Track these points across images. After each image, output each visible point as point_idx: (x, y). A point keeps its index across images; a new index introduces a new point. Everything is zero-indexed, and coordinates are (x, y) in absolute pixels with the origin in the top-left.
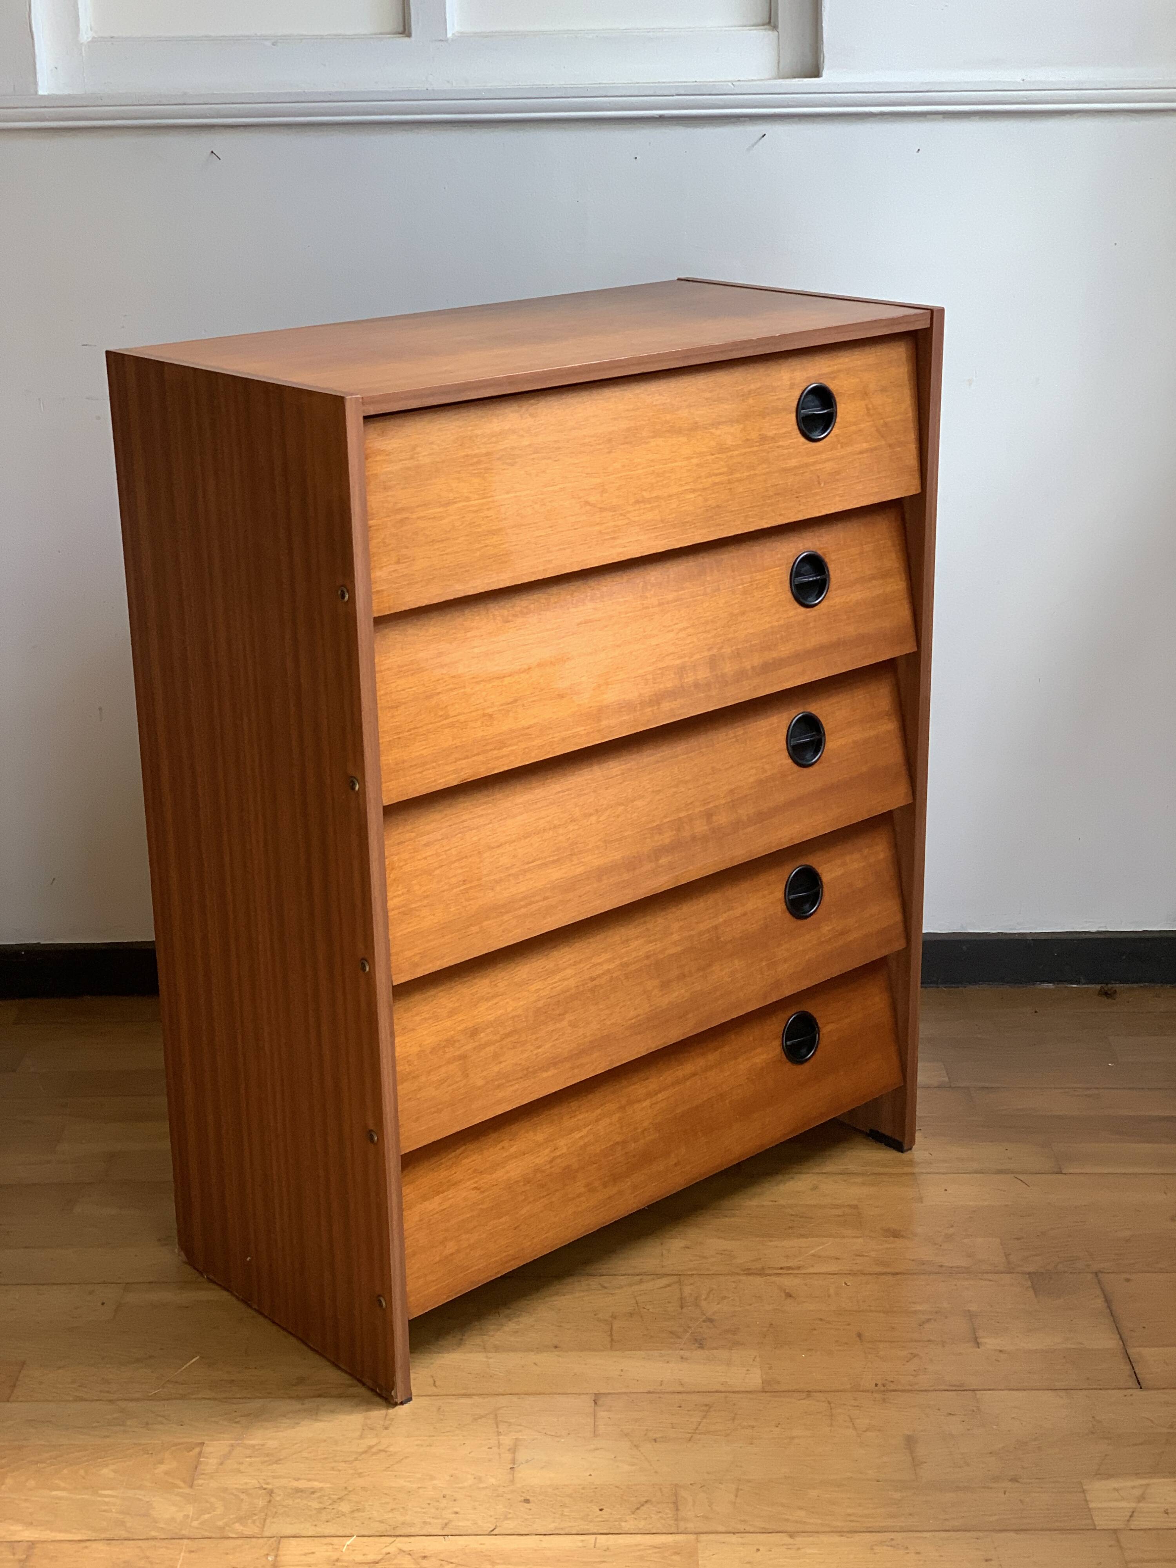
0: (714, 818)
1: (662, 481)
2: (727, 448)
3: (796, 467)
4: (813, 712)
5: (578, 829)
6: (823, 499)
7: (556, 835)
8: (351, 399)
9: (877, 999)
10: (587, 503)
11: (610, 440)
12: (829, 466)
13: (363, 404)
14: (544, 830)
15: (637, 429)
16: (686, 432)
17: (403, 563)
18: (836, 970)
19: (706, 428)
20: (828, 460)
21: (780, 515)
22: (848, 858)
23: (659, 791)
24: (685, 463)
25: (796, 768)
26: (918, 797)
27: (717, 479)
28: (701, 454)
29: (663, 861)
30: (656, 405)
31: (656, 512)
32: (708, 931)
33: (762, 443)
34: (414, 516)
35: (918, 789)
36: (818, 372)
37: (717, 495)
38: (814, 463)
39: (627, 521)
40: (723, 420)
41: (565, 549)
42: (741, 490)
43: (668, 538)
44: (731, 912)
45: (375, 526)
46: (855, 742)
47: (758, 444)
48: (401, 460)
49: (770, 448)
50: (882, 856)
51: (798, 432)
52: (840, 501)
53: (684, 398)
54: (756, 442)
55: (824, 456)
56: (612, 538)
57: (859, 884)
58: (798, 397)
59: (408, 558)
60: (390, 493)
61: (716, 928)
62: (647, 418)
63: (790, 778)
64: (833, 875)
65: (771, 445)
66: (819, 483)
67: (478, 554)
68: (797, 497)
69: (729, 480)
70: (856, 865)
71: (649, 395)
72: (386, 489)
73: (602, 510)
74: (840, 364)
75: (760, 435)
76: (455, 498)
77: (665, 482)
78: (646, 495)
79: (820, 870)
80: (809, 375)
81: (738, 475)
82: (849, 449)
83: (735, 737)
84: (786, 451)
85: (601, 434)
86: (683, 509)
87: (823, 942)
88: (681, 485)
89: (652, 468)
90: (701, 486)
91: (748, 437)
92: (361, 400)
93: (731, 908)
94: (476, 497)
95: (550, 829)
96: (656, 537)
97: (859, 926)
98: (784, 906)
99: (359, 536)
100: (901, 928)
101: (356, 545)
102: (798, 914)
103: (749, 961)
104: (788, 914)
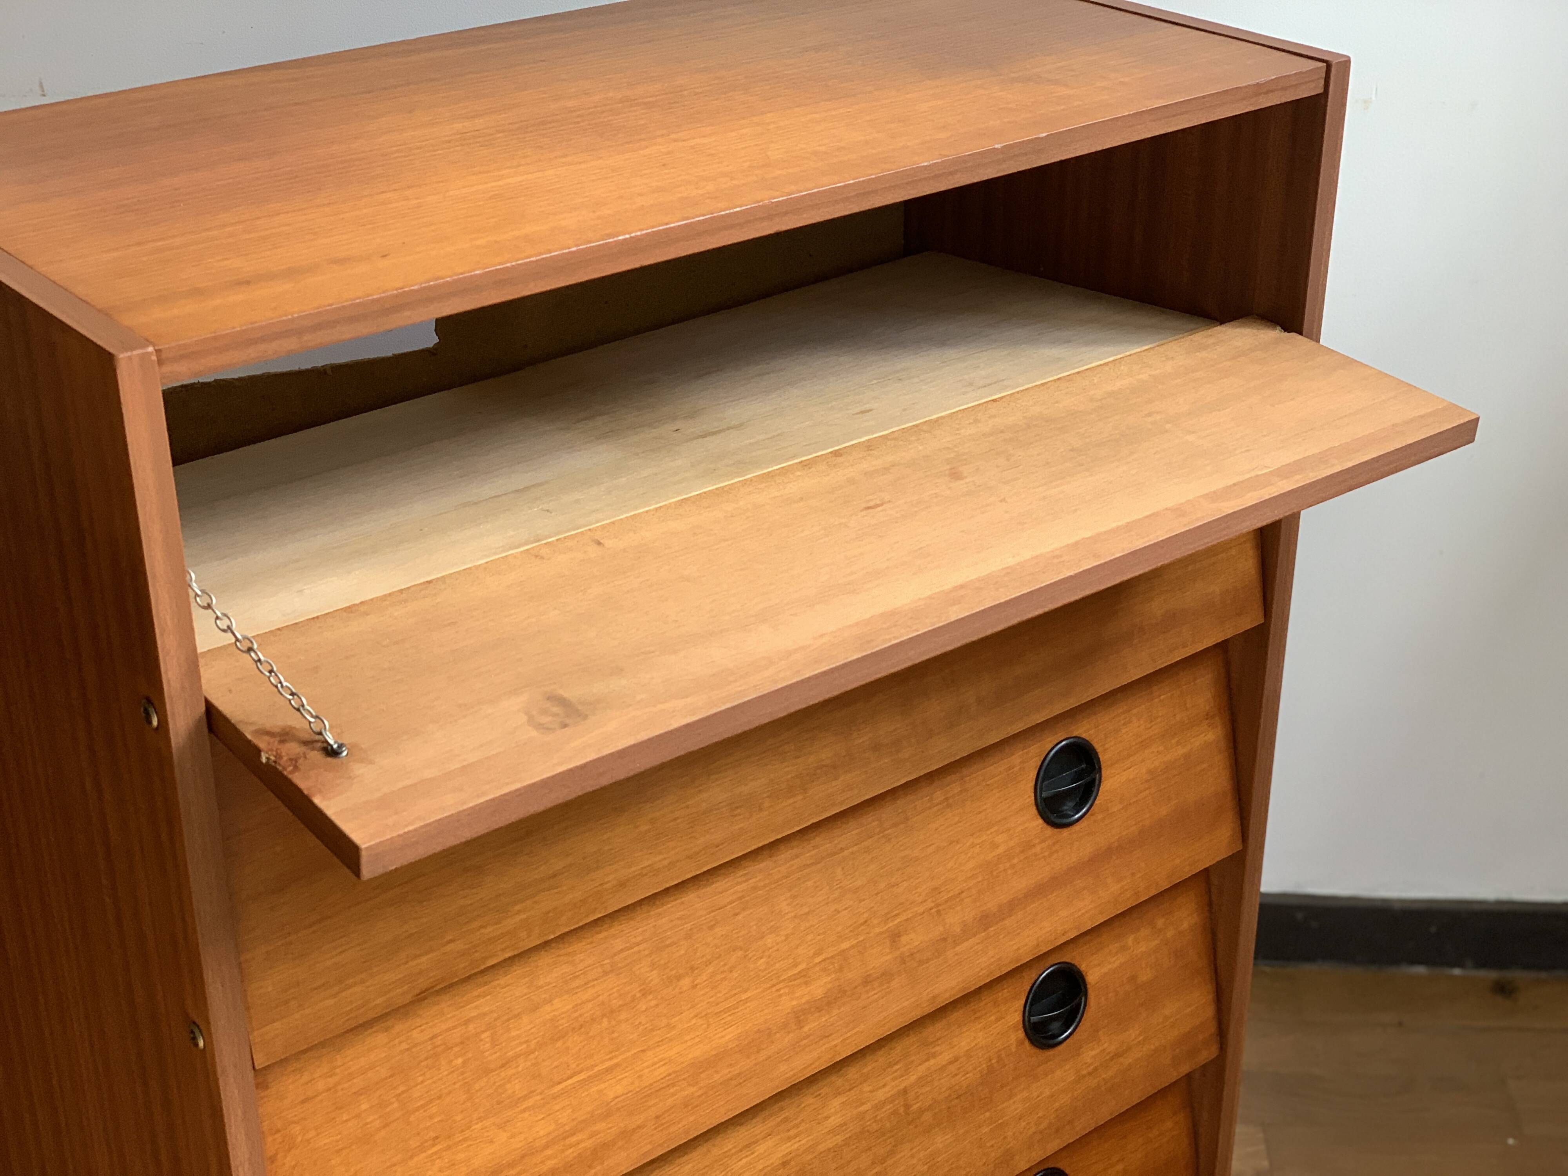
0: (904, 939)
4: (1083, 736)
5: (657, 1005)
7: (614, 1023)
8: (130, 358)
9: (1169, 1124)
13: (160, 362)
14: (593, 1020)
18: (1105, 1113)
22: (1130, 940)
23: (808, 914)
25: (1049, 831)
26: (1251, 840)
29: (812, 1025)
32: (891, 1100)
35: (1252, 828)
44: (932, 1062)
46: (1150, 772)
50: (1185, 925)
57: (1145, 976)
61: (905, 1091)
63: (1038, 849)
64: (1105, 970)
70: (1142, 948)
79: (1083, 967)
83: (947, 799)
87: (1084, 1076)
92: (154, 358)
93: (934, 1056)
95: (604, 1016)
97: (1144, 1040)
98: (1021, 1034)
99: (168, 617)
100: (1212, 1028)
101: (162, 635)
102: (1044, 1041)
103: (961, 1132)
104: (1027, 1043)
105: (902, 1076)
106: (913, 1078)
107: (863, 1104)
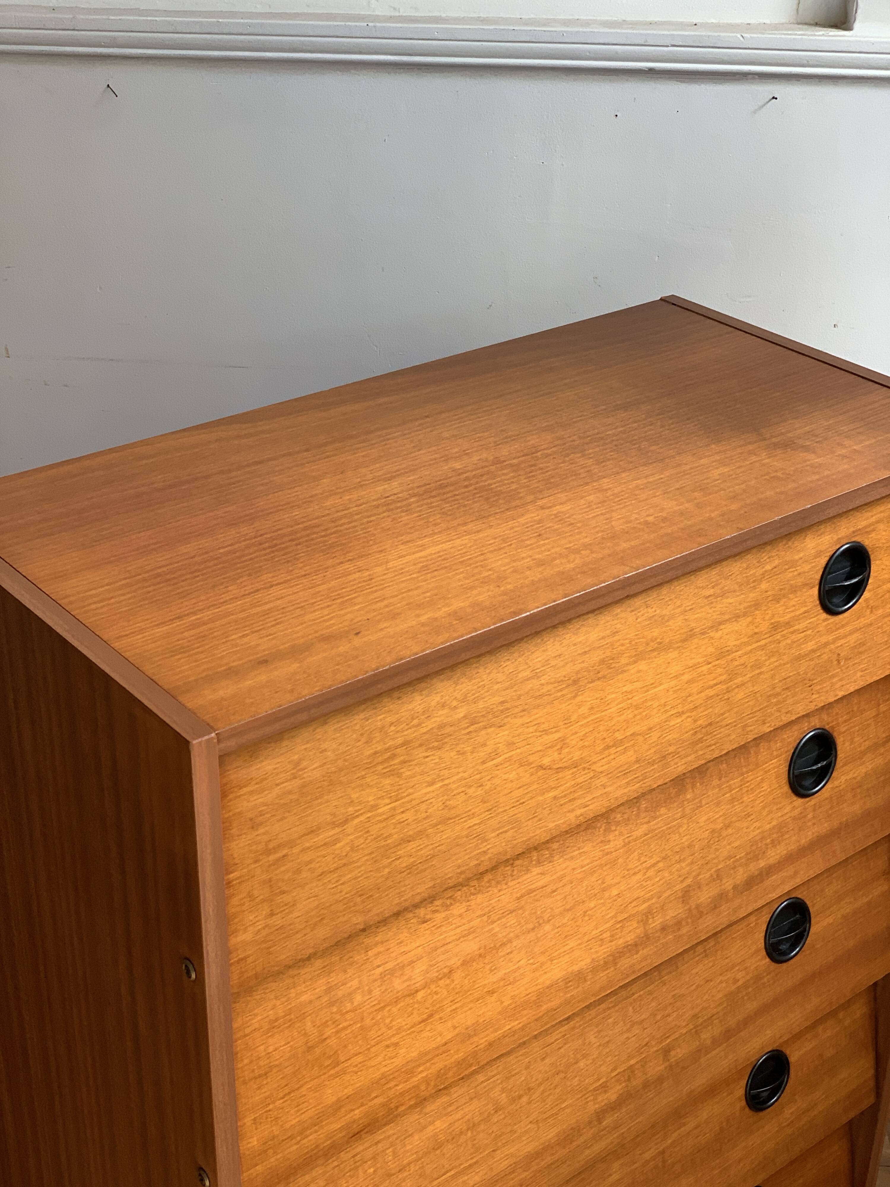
0: (673, 1053)
1: (640, 714)
2: (728, 651)
3: (813, 651)
4: (799, 896)
5: (504, 1119)
6: (841, 680)
7: (475, 1133)
8: (200, 743)
10: (541, 767)
11: (575, 682)
12: (852, 639)
13: (219, 742)
14: (461, 1133)
15: (613, 659)
16: (679, 644)
17: (277, 914)
19: (702, 634)
20: (851, 633)
21: (787, 713)
22: (821, 1032)
23: (608, 1042)
24: (673, 683)
25: (774, 966)
27: (713, 692)
28: (695, 666)
29: (608, 1121)
30: (639, 623)
31: (631, 753)
32: (653, 1158)
33: (773, 633)
34: (295, 850)
36: (852, 529)
37: (711, 710)
38: (834, 641)
39: (592, 774)
40: (727, 617)
41: (506, 832)
42: (740, 695)
43: (642, 780)
44: (682, 1129)
45: (236, 879)
46: (844, 917)
47: (768, 635)
48: (277, 785)
49: (783, 636)
50: (858, 1014)
51: (819, 608)
52: (861, 676)
53: (678, 603)
54: (766, 633)
55: (848, 628)
56: (570, 801)
57: (829, 1053)
58: (824, 565)
59: (286, 905)
60: (261, 831)
61: (663, 1152)
62: (627, 641)
63: (765, 980)
64: (802, 1052)
65: (784, 633)
66: (839, 661)
67: (387, 870)
68: (810, 686)
69: (728, 688)
70: (829, 1033)
71: (633, 611)
72: (254, 827)
73: (559, 770)
74: (881, 512)
75: (772, 624)
76: (356, 811)
77: (644, 714)
78: (619, 736)
79: (788, 1052)
80: (840, 537)
81: (739, 680)
82: (880, 612)
83: (705, 951)
84: (802, 635)
85: (565, 677)
86: (667, 738)
87: (784, 1127)
88: (666, 711)
89: (629, 701)
90: (691, 706)
91: (756, 630)
93: (684, 1124)
94: (387, 801)
95: (468, 1129)
96: (628, 783)
97: (826, 1097)
98: (744, 1103)
99: (211, 910)
100: (872, 1084)
101: (206, 922)
102: (759, 1106)
103: (699, 1175)
104: (747, 1109)
105: (662, 1141)
106: (670, 1141)
107: (635, 1163)
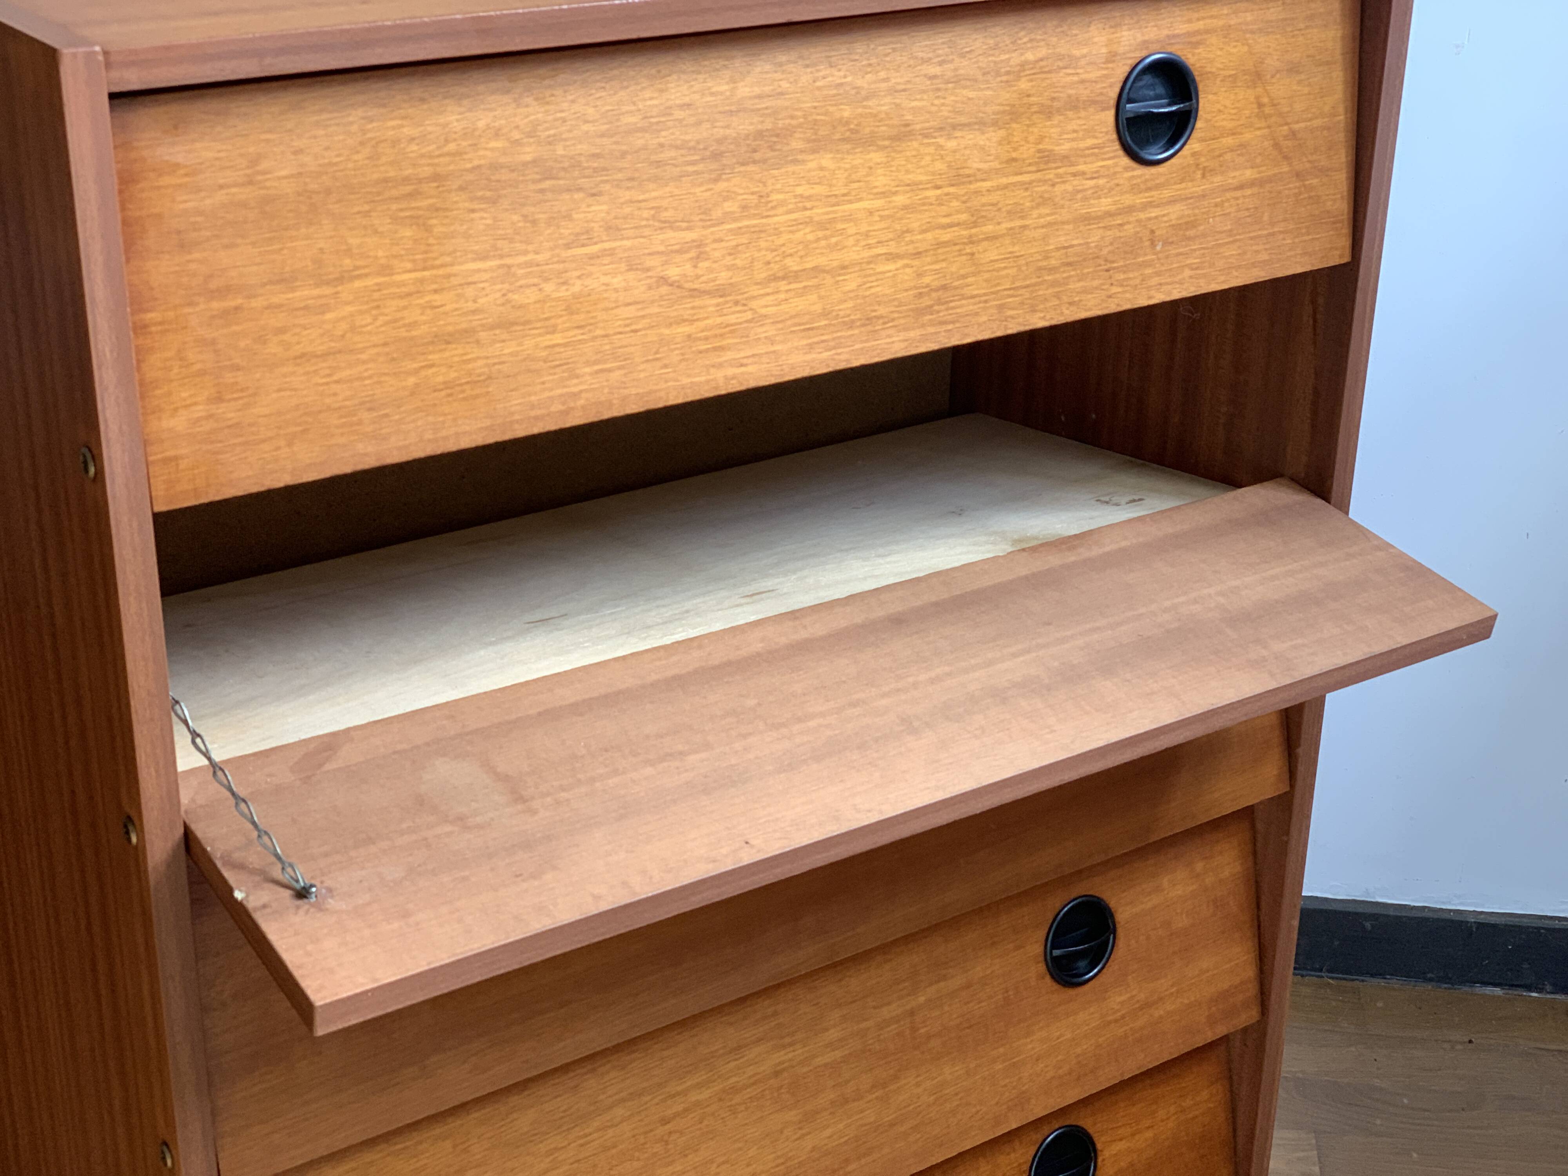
1: (826, 238)
2: (969, 176)
3: (1109, 214)
6: (1158, 274)
8: (75, 55)
9: (1205, 1094)
10: (663, 280)
11: (716, 156)
12: (1175, 212)
13: (108, 65)
15: (777, 136)
16: (887, 143)
17: (229, 401)
18: (1132, 1066)
19: (926, 136)
20: (1172, 201)
21: (1070, 304)
22: (1165, 881)
24: (879, 203)
26: (1299, 783)
27: (946, 236)
28: (913, 186)
30: (819, 89)
31: (813, 297)
33: (1042, 166)
34: (257, 303)
35: (1301, 769)
36: (1166, 32)
37: (944, 265)
38: (1145, 207)
39: (749, 315)
40: (963, 119)
41: (609, 370)
42: (993, 255)
43: (834, 348)
44: (942, 984)
45: (155, 324)
47: (1033, 168)
48: (221, 187)
49: (1058, 176)
50: (1226, 873)
51: (1117, 146)
52: (1191, 277)
53: (883, 74)
54: (1030, 165)
55: (1166, 193)
56: (715, 349)
57: (1181, 922)
58: (1122, 77)
59: (242, 390)
60: (196, 255)
61: (912, 1013)
62: (799, 113)
64: (1136, 910)
65: (1061, 171)
66: (1153, 244)
67: (412, 380)
68: (1107, 270)
69: (971, 236)
70: (1179, 891)
71: (807, 66)
72: (183, 247)
73: (695, 293)
74: (1212, 17)
75: (1039, 151)
76: (357, 268)
77: (834, 240)
78: (793, 264)
79: (1112, 904)
80: (1146, 38)
81: (989, 228)
82: (1218, 179)
84: (1092, 183)
85: (698, 142)
86: (873, 290)
87: (1110, 1022)
88: (869, 247)
89: (808, 213)
90: (911, 249)
91: (1014, 155)
92: (101, 58)
93: (945, 978)
94: (409, 266)
96: (811, 346)
97: (1178, 992)
98: (1042, 967)
99: (107, 350)
100: (1252, 990)
101: (100, 368)
102: (1068, 979)
103: (972, 1066)
104: (1048, 978)
105: (909, 995)
106: (922, 999)
107: (866, 1020)
